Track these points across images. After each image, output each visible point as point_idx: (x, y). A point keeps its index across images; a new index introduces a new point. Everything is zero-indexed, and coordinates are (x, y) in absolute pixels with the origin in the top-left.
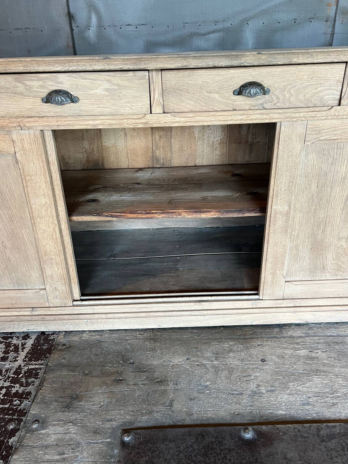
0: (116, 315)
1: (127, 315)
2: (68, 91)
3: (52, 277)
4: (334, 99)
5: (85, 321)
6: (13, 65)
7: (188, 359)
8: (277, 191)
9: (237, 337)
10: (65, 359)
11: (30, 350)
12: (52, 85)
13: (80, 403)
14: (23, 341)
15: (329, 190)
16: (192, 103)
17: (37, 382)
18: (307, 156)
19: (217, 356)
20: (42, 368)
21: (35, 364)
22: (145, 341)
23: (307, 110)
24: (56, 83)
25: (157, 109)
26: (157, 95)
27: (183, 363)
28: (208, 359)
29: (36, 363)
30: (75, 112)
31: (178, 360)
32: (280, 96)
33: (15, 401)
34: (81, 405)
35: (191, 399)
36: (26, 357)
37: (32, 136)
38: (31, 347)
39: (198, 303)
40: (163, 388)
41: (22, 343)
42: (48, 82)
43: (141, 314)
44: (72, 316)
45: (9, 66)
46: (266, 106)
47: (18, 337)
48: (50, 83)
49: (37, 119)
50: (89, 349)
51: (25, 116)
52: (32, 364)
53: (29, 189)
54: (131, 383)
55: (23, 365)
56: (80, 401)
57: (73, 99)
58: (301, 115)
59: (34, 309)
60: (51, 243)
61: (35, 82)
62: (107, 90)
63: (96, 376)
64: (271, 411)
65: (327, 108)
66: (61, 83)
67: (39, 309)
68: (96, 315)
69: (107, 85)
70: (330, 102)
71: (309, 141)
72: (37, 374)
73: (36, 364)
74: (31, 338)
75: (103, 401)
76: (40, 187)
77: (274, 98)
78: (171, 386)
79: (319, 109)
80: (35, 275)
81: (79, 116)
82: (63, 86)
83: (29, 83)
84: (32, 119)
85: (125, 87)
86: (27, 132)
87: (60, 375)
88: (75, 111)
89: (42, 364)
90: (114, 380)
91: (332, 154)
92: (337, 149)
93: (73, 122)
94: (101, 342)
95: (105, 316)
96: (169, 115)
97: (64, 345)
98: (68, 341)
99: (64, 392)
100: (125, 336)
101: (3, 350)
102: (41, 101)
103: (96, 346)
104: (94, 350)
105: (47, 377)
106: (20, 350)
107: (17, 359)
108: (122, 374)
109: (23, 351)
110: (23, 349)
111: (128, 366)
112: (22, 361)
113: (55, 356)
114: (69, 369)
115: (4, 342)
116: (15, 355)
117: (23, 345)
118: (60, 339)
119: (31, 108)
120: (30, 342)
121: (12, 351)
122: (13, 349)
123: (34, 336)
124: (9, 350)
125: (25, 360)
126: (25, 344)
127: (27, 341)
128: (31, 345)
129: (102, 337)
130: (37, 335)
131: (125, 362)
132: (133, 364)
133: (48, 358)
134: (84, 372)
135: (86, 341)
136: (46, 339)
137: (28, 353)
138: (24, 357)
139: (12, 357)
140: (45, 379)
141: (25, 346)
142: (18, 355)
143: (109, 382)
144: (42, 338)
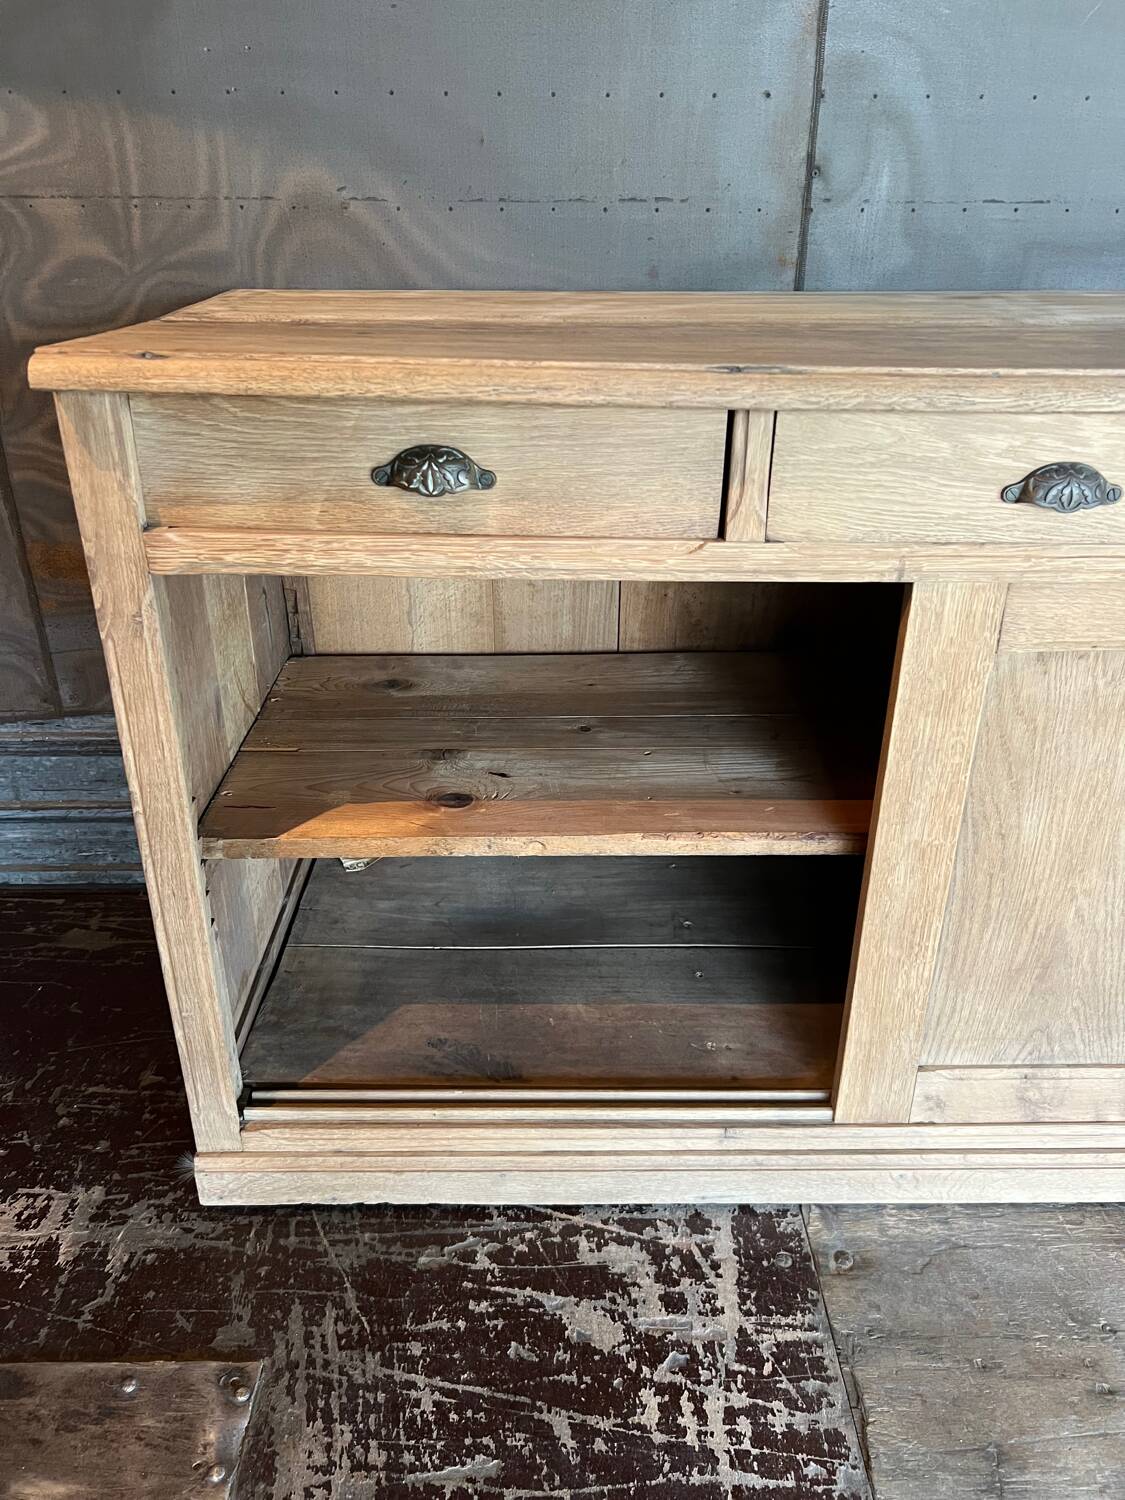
0: (997, 1159)
1: (1031, 1158)
2: (1097, 466)
5: (896, 1174)
6: (983, 392)
10: (878, 1308)
11: (741, 1273)
12: (1053, 449)
13: (1027, 1477)
14: (698, 1238)
17: (838, 1395)
20: (823, 1340)
21: (788, 1325)
22: (1107, 1249)
24: (1067, 441)
29: (789, 1320)
30: (1094, 532)
33: (806, 1464)
34: (1035, 1483)
36: (743, 1298)
38: (739, 1262)
41: (698, 1246)
42: (1040, 441)
43: (1078, 1158)
44: (854, 1157)
45: (968, 394)
47: (671, 1223)
48: (1048, 442)
49: (963, 550)
50: (933, 1273)
51: (928, 539)
52: (780, 1326)
55: (749, 1327)
56: (1022, 1469)
57: (1109, 495)
61: (1000, 436)
63: (1021, 1378)
66: (1084, 443)
67: (747, 1132)
68: (933, 1156)
72: (818, 1366)
73: (795, 1328)
74: (718, 1229)
75: (1101, 1470)
81: (1103, 543)
82: (1087, 450)
83: (980, 440)
84: (948, 550)
87: (899, 1369)
88: (1096, 528)
89: (812, 1328)
90: (1090, 1392)
93: (1075, 563)
94: (957, 1246)
95: (962, 1161)
97: (840, 1256)
98: (852, 1241)
99: (950, 1433)
100: (1025, 1227)
101: (652, 1270)
102: (996, 494)
103: (953, 1263)
104: (952, 1276)
105: (859, 1375)
106: (706, 1269)
107: (719, 1304)
108: (1098, 1368)
109: (719, 1276)
110: (715, 1266)
111: (1103, 1339)
112: (737, 1311)
113: (838, 1296)
114: (913, 1348)
115: (633, 1239)
116: (703, 1289)
117: (707, 1252)
118: (818, 1233)
119: (958, 517)
120: (724, 1244)
121: (683, 1275)
122: (681, 1267)
123: (725, 1222)
124: (669, 1271)
125: (744, 1308)
126: (710, 1250)
127: (711, 1237)
128: (734, 1253)
129: (951, 1229)
130: (731, 1215)
131: (1085, 1324)
132: (1115, 1332)
133: (821, 1305)
134: (970, 1361)
135: (908, 1243)
136: (769, 1231)
137: (739, 1283)
138: (736, 1299)
139: (698, 1297)
140: (856, 1384)
141: (716, 1256)
142: (713, 1291)
143: (1075, 1399)
144: (754, 1228)
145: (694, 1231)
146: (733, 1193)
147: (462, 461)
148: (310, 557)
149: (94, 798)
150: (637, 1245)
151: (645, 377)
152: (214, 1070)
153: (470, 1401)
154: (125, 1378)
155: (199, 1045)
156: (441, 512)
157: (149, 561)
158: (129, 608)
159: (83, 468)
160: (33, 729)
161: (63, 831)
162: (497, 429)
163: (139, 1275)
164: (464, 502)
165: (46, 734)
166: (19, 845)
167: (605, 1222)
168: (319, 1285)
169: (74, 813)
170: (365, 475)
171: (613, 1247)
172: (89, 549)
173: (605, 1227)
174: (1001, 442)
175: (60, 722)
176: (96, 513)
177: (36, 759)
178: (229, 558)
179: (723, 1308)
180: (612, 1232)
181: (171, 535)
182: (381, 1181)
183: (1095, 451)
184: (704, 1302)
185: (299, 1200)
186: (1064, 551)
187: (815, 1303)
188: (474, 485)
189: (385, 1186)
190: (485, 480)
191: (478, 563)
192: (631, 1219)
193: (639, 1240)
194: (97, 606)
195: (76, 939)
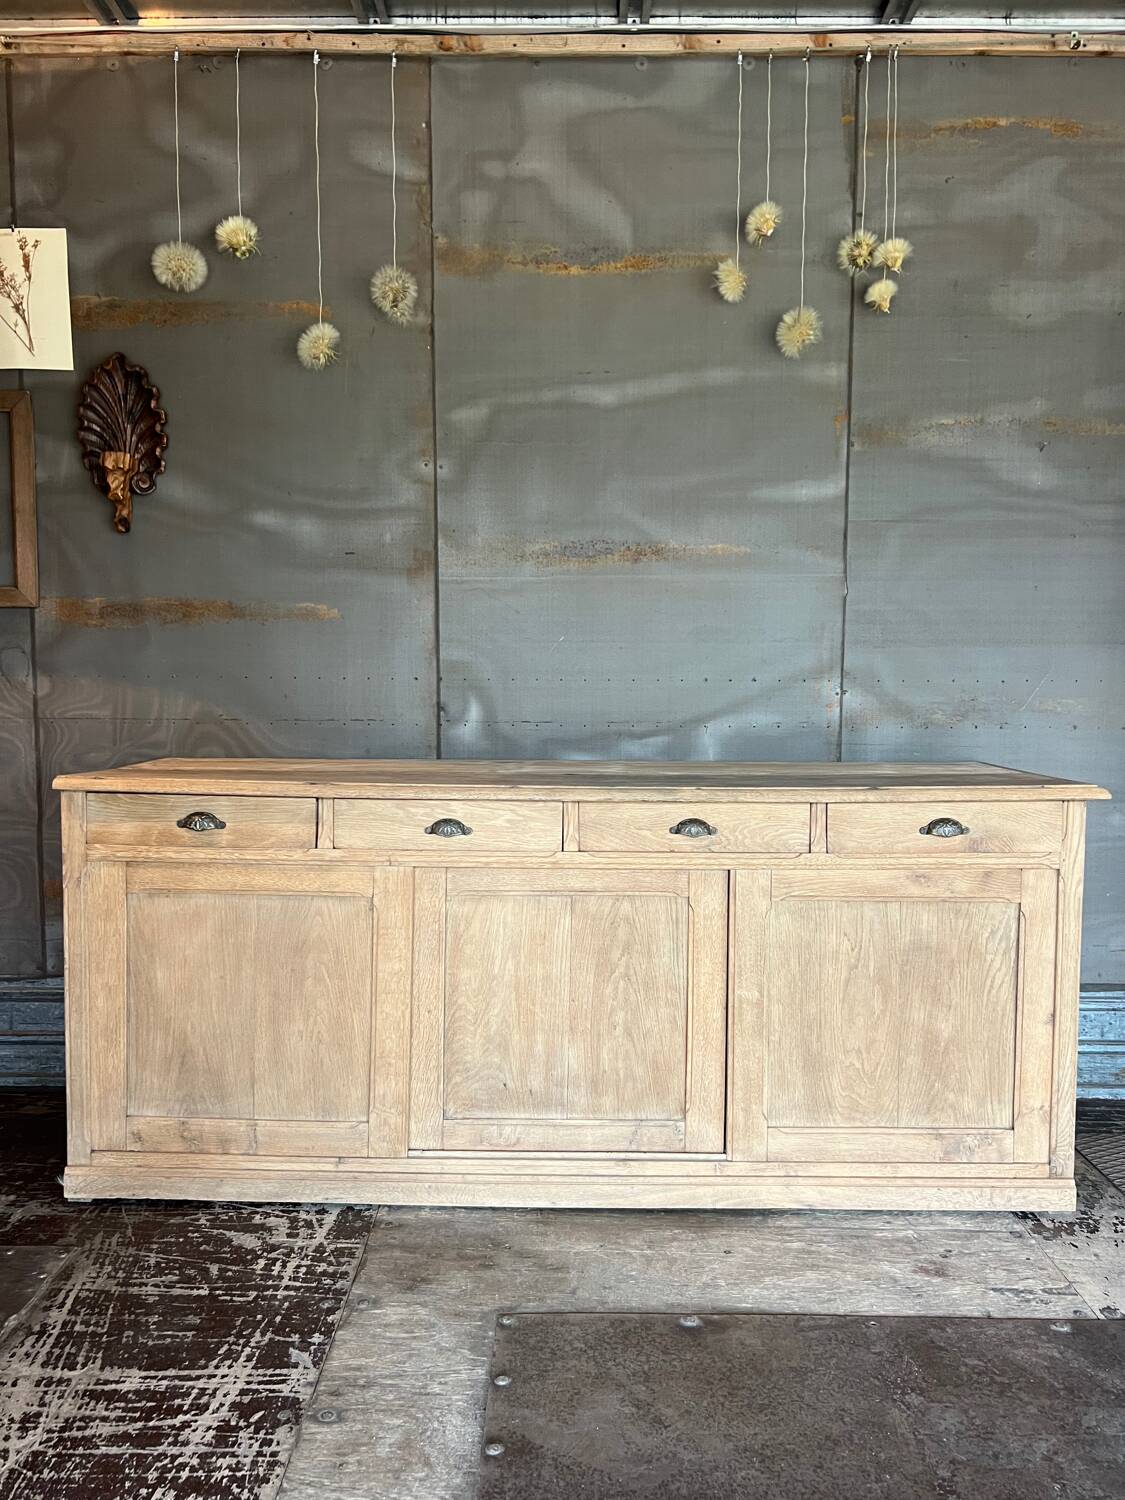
0: (480, 1178)
2: (460, 820)
3: (384, 1098)
4: (802, 844)
5: (427, 1185)
7: (602, 1246)
8: (740, 967)
10: (395, 1239)
11: (333, 1227)
12: (443, 814)
14: (318, 1216)
15: (817, 968)
16: (617, 841)
17: (355, 1262)
18: (777, 916)
19: (651, 1244)
20: (359, 1247)
21: (345, 1243)
23: (768, 856)
24: (447, 811)
25: (570, 846)
26: (571, 830)
27: (594, 1250)
28: (636, 1247)
29: (347, 1241)
30: (465, 846)
31: (585, 1247)
32: (731, 837)
33: (326, 1280)
35: (605, 1288)
37: (401, 874)
38: (334, 1224)
39: (621, 1163)
40: (560, 1275)
41: (317, 1219)
42: (437, 810)
44: (405, 1176)
46: (713, 848)
47: (309, 1210)
48: (439, 811)
49: (413, 852)
50: (433, 1229)
51: (399, 848)
52: (340, 1243)
53: (380, 947)
54: (509, 1268)
56: (428, 1284)
57: (465, 831)
58: (761, 861)
59: (342, 1160)
60: (394, 1036)
61: (419, 809)
62: (509, 821)
64: (725, 1304)
65: (794, 855)
66: (455, 812)
67: (351, 1160)
68: (447, 1176)
69: (510, 816)
70: (797, 848)
71: (776, 897)
73: (348, 1243)
74: (333, 1212)
76: (397, 945)
77: (723, 839)
78: (574, 1274)
79: (783, 855)
80: (357, 1094)
82: (456, 814)
83: (413, 810)
84: (408, 853)
85: (533, 819)
86: (396, 868)
87: (391, 1256)
88: (465, 844)
89: (357, 1243)
90: (480, 1265)
91: (814, 916)
92: (819, 909)
93: (460, 858)
96: (586, 854)
97: (388, 1223)
98: (399, 1217)
99: (402, 1273)
101: (288, 1225)
102: (423, 831)
103: (445, 1227)
104: (441, 1230)
105: (370, 1257)
106: (316, 1226)
110: (321, 1225)
116: (310, 1231)
117: (320, 1220)
119: (409, 840)
120: (332, 1217)
121: (303, 1227)
122: (304, 1225)
123: (336, 1211)
124: (297, 1226)
125: (327, 1237)
126: (322, 1219)
127: (326, 1215)
128: (334, 1221)
130: (341, 1209)
137: (330, 1230)
141: (324, 1222)
142: (315, 1232)
145: (317, 1213)
146: (342, 1196)
147: (212, 818)
148: (151, 854)
149: (55, 1029)
150: (285, 1218)
151: (278, 786)
152: (82, 1112)
153: (175, 1261)
154: (9, 1250)
155: (77, 1097)
156: (204, 837)
157: (87, 855)
158: (76, 875)
159: (68, 819)
160: (28, 985)
161: (32, 1051)
162: (225, 806)
163: (24, 1223)
164: (213, 834)
165: (34, 988)
166: (6, 1059)
168: (116, 1227)
169: (42, 1039)
170: (175, 824)
171: (272, 1218)
172: (64, 850)
174: (421, 811)
175: (43, 981)
176: (69, 836)
177: (27, 1003)
178: (119, 854)
179: (316, 1237)
181: (97, 845)
182: (158, 1183)
183: (459, 814)
185: (116, 1196)
186: (455, 853)
188: (216, 827)
189: (160, 1186)
190: (222, 825)
191: (218, 857)
194: (64, 873)
195: (29, 1110)
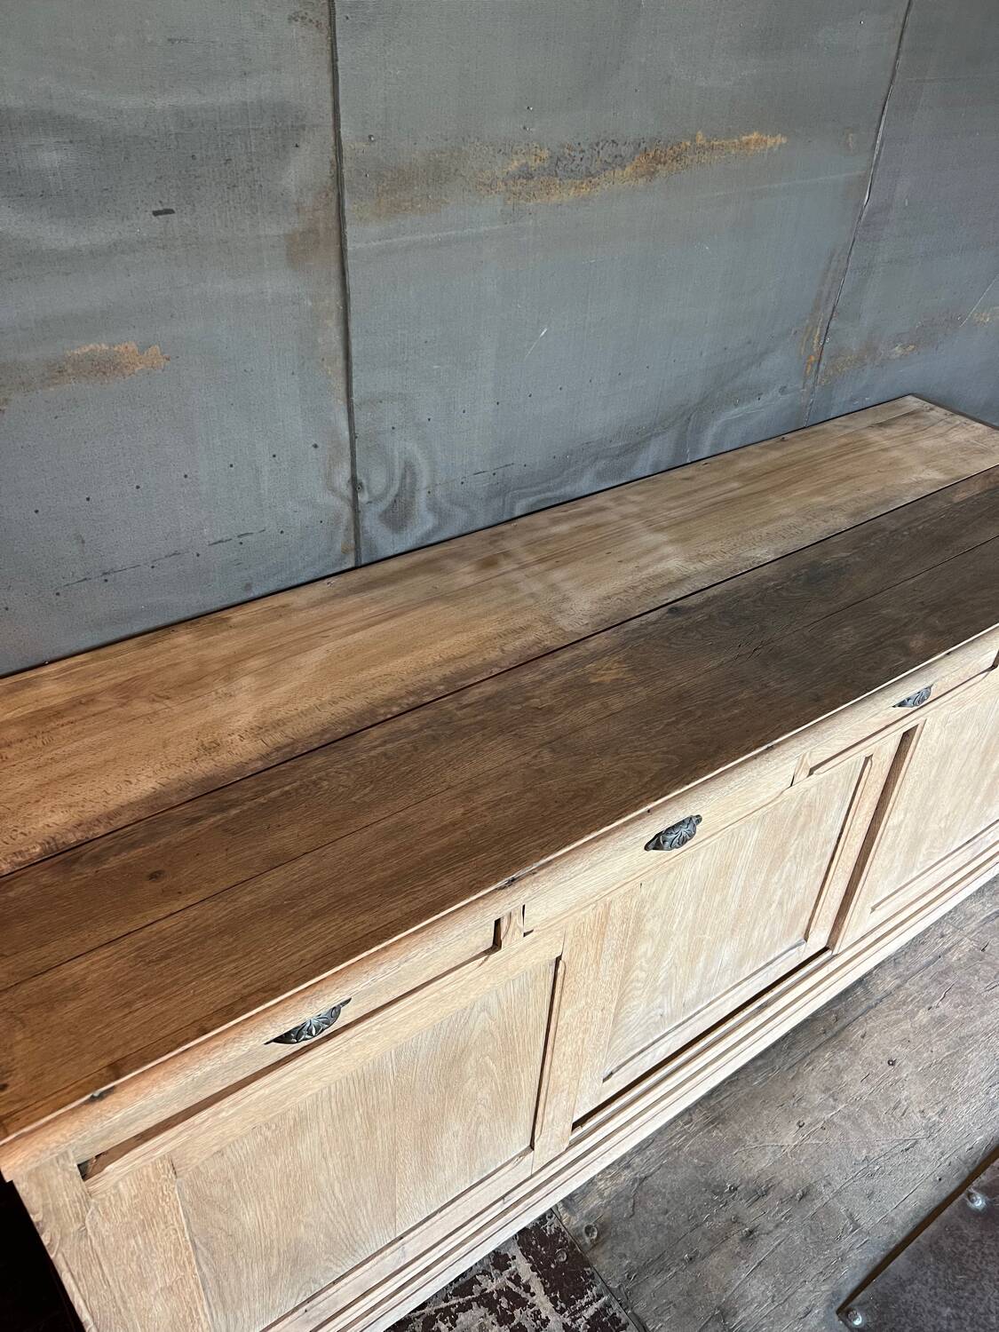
7: (800, 1127)
9: (824, 1038)
10: (625, 1256)
11: (544, 1284)
13: (740, 1318)
14: (506, 1273)
19: (831, 1092)
20: (609, 1300)
21: (587, 1304)
22: (709, 1132)
27: (801, 1138)
29: (586, 1300)
31: (789, 1138)
34: (744, 1319)
35: (870, 1196)
36: (554, 1301)
38: (538, 1276)
40: (818, 1203)
41: (509, 1279)
47: (484, 1273)
50: (639, 1209)
52: (582, 1308)
54: (770, 1227)
55: (568, 1321)
56: (735, 1315)
63: (710, 1253)
64: (968, 1146)
73: (590, 1303)
74: (514, 1258)
75: (767, 1288)
78: (827, 1194)
87: (654, 1292)
89: (600, 1296)
90: (742, 1240)
94: (642, 1180)
97: (589, 1230)
98: (588, 1216)
99: (695, 1317)
100: (667, 1142)
101: (492, 1318)
102: (643, 849)
103: (645, 1194)
104: (650, 1204)
105: (637, 1311)
106: (524, 1295)
107: (544, 1317)
108: (740, 1220)
109: (533, 1294)
110: (527, 1288)
111: (733, 1198)
112: (555, 1314)
113: (602, 1262)
114: (654, 1272)
115: (469, 1302)
116: (529, 1311)
117: (516, 1279)
118: (572, 1222)
119: (623, 869)
120: (522, 1266)
121: (512, 1309)
122: (508, 1304)
123: (515, 1251)
124: (504, 1311)
125: (558, 1308)
126: (518, 1277)
127: (513, 1267)
128: (533, 1271)
129: (633, 1170)
130: (516, 1242)
131: (721, 1193)
132: (736, 1189)
133: (596, 1275)
134: (683, 1260)
135: (618, 1196)
136: (543, 1239)
137: (547, 1292)
138: (550, 1305)
139: (530, 1319)
140: (639, 1319)
141: (524, 1281)
142: (535, 1308)
143: (738, 1249)
144: (534, 1243)
145: (502, 1270)
150: (474, 1304)
157: (90, 1193)
158: (74, 1227)
167: (446, 1300)
171: (461, 1317)
173: (448, 1304)
179: (547, 1317)
180: (454, 1306)
184: (535, 1321)
187: (592, 1276)
192: (460, 1286)
193: (474, 1300)
194: (46, 1243)
